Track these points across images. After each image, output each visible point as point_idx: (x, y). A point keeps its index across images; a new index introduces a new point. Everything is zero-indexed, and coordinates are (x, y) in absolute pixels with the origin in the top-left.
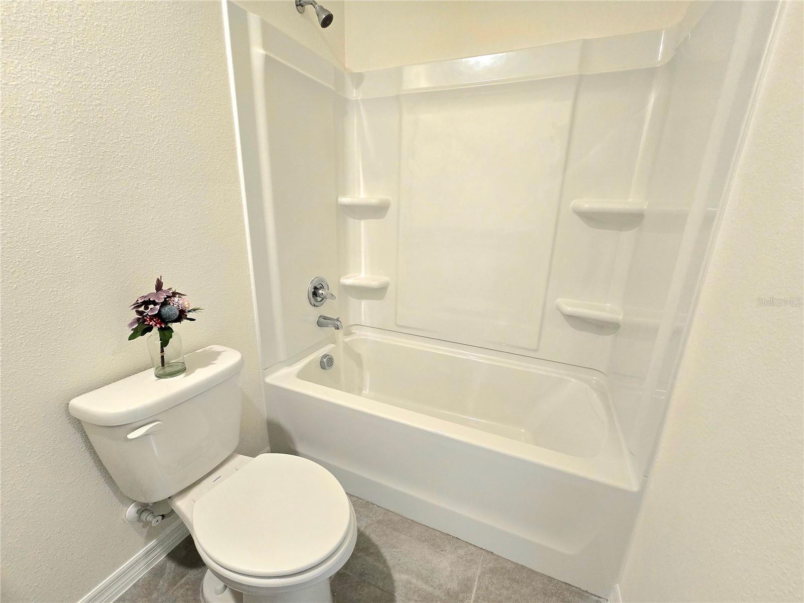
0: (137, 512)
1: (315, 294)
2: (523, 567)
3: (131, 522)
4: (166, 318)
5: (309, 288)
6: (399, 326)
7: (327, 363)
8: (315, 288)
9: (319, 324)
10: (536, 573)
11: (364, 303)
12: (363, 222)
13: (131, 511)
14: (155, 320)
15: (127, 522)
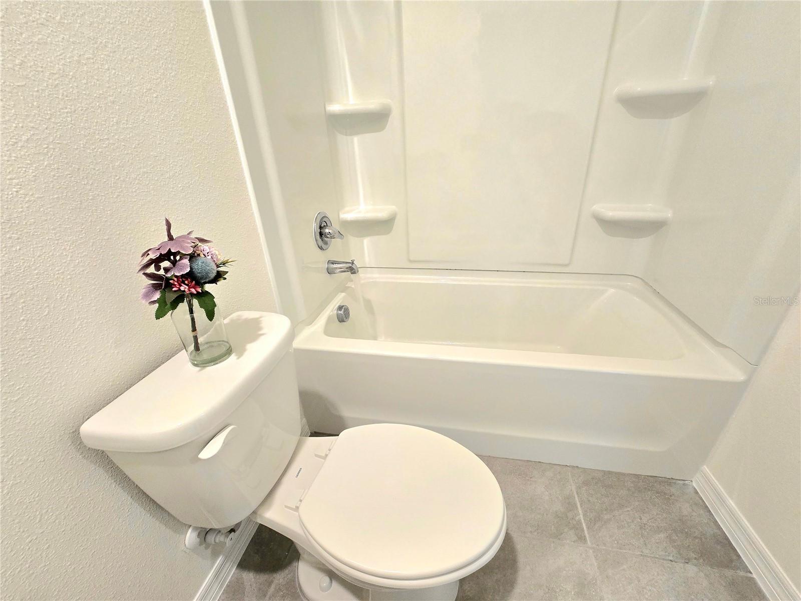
0: (199, 535)
1: (321, 234)
2: (610, 473)
3: (194, 550)
4: (202, 278)
5: (314, 227)
6: (410, 261)
7: (343, 315)
8: (321, 228)
9: (330, 272)
10: (624, 474)
11: (367, 241)
12: (356, 139)
13: (190, 537)
14: (186, 282)
15: (188, 551)
